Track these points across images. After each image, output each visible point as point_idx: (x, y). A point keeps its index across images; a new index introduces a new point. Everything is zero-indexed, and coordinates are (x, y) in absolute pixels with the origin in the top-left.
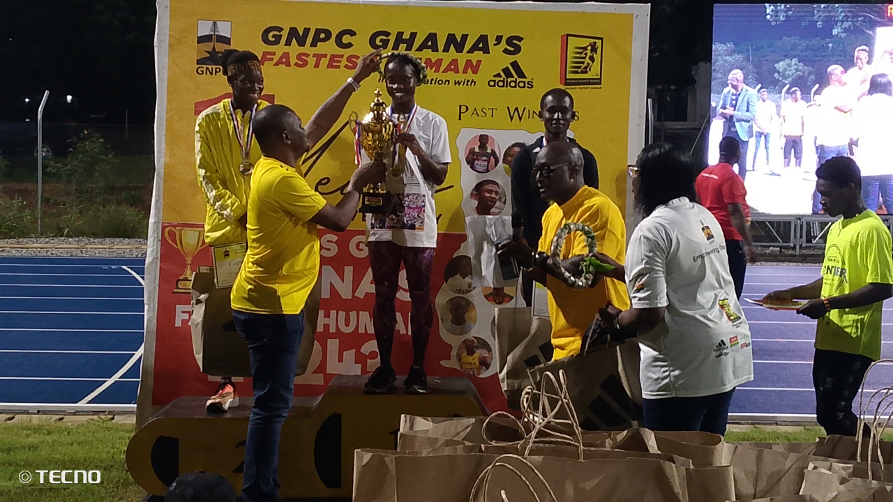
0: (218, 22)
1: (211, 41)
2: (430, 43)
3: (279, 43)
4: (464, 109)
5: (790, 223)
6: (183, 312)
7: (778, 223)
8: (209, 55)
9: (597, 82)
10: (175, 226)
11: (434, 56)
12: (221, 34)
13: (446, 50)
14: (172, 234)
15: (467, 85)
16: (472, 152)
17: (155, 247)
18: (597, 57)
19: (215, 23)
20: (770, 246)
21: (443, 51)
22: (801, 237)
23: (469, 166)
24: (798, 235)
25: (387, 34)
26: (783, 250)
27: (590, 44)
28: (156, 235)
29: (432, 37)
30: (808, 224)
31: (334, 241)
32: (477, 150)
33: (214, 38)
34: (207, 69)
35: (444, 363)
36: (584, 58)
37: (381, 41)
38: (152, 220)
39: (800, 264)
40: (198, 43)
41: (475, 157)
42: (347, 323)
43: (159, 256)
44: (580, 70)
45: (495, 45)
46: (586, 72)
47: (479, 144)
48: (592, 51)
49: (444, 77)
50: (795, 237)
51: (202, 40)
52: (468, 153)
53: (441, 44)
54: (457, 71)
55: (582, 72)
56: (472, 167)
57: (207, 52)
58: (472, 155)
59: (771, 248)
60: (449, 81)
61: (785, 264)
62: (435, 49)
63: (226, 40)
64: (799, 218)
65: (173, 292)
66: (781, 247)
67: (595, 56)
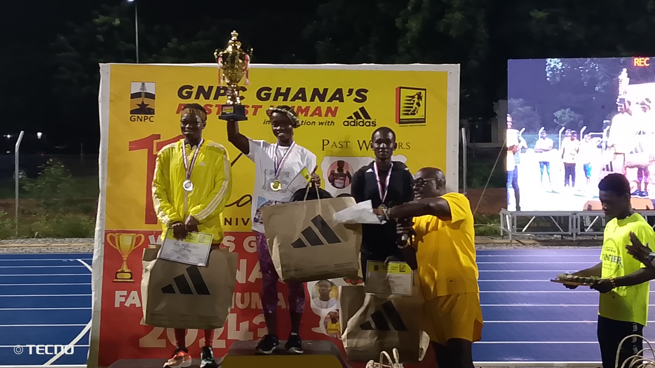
0: (146, 83)
1: (141, 97)
2: (300, 95)
3: (190, 97)
4: (326, 142)
5: (568, 217)
6: (121, 296)
7: (560, 217)
8: (139, 107)
9: (423, 121)
10: (114, 232)
11: (304, 105)
12: (148, 92)
13: (312, 100)
14: (112, 239)
15: (328, 125)
16: (332, 173)
17: (100, 248)
18: (422, 103)
19: (143, 84)
20: (554, 234)
21: (310, 101)
22: (577, 227)
23: (330, 184)
24: (575, 225)
25: (269, 89)
26: (564, 237)
27: (417, 94)
28: (100, 240)
29: (302, 91)
30: (581, 217)
31: (232, 240)
32: (336, 172)
33: (143, 95)
34: (138, 117)
35: (315, 330)
36: (413, 104)
37: (265, 94)
38: (97, 229)
39: (577, 247)
40: (131, 98)
41: (335, 177)
42: (243, 302)
43: (103, 255)
44: (409, 113)
45: (348, 96)
46: (414, 114)
47: (337, 167)
48: (418, 99)
49: (311, 119)
50: (572, 227)
51: (134, 96)
52: (330, 174)
53: (309, 95)
54: (320, 115)
55: (411, 114)
56: (333, 185)
57: (138, 105)
58: (332, 176)
59: (555, 236)
60: (315, 122)
61: (566, 247)
62: (304, 99)
63: (152, 96)
64: (575, 213)
65: (114, 282)
66: (562, 235)
67: (420, 102)
